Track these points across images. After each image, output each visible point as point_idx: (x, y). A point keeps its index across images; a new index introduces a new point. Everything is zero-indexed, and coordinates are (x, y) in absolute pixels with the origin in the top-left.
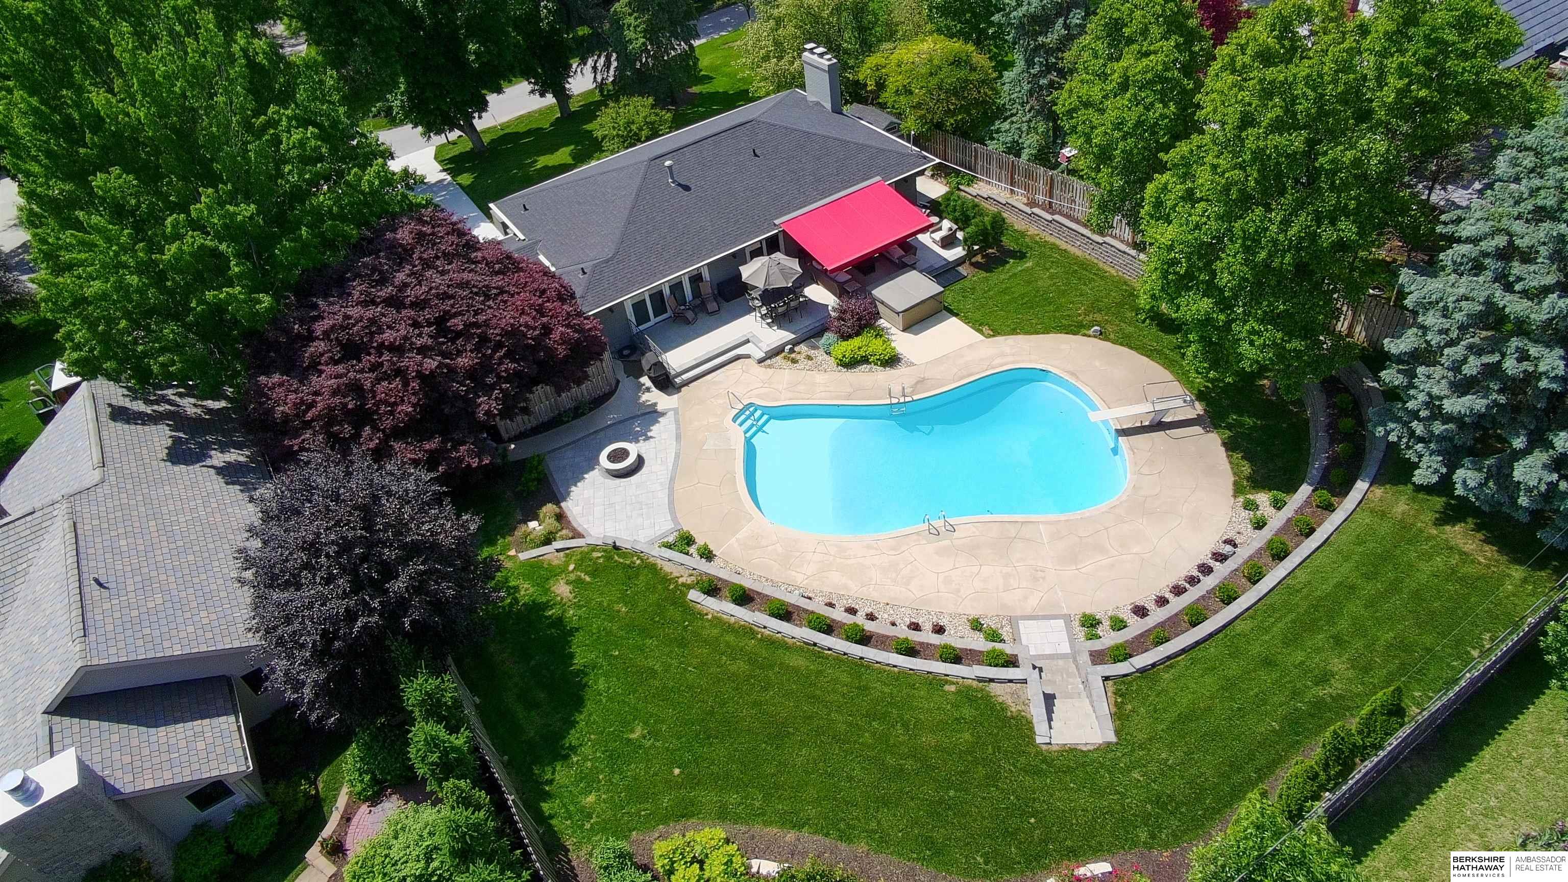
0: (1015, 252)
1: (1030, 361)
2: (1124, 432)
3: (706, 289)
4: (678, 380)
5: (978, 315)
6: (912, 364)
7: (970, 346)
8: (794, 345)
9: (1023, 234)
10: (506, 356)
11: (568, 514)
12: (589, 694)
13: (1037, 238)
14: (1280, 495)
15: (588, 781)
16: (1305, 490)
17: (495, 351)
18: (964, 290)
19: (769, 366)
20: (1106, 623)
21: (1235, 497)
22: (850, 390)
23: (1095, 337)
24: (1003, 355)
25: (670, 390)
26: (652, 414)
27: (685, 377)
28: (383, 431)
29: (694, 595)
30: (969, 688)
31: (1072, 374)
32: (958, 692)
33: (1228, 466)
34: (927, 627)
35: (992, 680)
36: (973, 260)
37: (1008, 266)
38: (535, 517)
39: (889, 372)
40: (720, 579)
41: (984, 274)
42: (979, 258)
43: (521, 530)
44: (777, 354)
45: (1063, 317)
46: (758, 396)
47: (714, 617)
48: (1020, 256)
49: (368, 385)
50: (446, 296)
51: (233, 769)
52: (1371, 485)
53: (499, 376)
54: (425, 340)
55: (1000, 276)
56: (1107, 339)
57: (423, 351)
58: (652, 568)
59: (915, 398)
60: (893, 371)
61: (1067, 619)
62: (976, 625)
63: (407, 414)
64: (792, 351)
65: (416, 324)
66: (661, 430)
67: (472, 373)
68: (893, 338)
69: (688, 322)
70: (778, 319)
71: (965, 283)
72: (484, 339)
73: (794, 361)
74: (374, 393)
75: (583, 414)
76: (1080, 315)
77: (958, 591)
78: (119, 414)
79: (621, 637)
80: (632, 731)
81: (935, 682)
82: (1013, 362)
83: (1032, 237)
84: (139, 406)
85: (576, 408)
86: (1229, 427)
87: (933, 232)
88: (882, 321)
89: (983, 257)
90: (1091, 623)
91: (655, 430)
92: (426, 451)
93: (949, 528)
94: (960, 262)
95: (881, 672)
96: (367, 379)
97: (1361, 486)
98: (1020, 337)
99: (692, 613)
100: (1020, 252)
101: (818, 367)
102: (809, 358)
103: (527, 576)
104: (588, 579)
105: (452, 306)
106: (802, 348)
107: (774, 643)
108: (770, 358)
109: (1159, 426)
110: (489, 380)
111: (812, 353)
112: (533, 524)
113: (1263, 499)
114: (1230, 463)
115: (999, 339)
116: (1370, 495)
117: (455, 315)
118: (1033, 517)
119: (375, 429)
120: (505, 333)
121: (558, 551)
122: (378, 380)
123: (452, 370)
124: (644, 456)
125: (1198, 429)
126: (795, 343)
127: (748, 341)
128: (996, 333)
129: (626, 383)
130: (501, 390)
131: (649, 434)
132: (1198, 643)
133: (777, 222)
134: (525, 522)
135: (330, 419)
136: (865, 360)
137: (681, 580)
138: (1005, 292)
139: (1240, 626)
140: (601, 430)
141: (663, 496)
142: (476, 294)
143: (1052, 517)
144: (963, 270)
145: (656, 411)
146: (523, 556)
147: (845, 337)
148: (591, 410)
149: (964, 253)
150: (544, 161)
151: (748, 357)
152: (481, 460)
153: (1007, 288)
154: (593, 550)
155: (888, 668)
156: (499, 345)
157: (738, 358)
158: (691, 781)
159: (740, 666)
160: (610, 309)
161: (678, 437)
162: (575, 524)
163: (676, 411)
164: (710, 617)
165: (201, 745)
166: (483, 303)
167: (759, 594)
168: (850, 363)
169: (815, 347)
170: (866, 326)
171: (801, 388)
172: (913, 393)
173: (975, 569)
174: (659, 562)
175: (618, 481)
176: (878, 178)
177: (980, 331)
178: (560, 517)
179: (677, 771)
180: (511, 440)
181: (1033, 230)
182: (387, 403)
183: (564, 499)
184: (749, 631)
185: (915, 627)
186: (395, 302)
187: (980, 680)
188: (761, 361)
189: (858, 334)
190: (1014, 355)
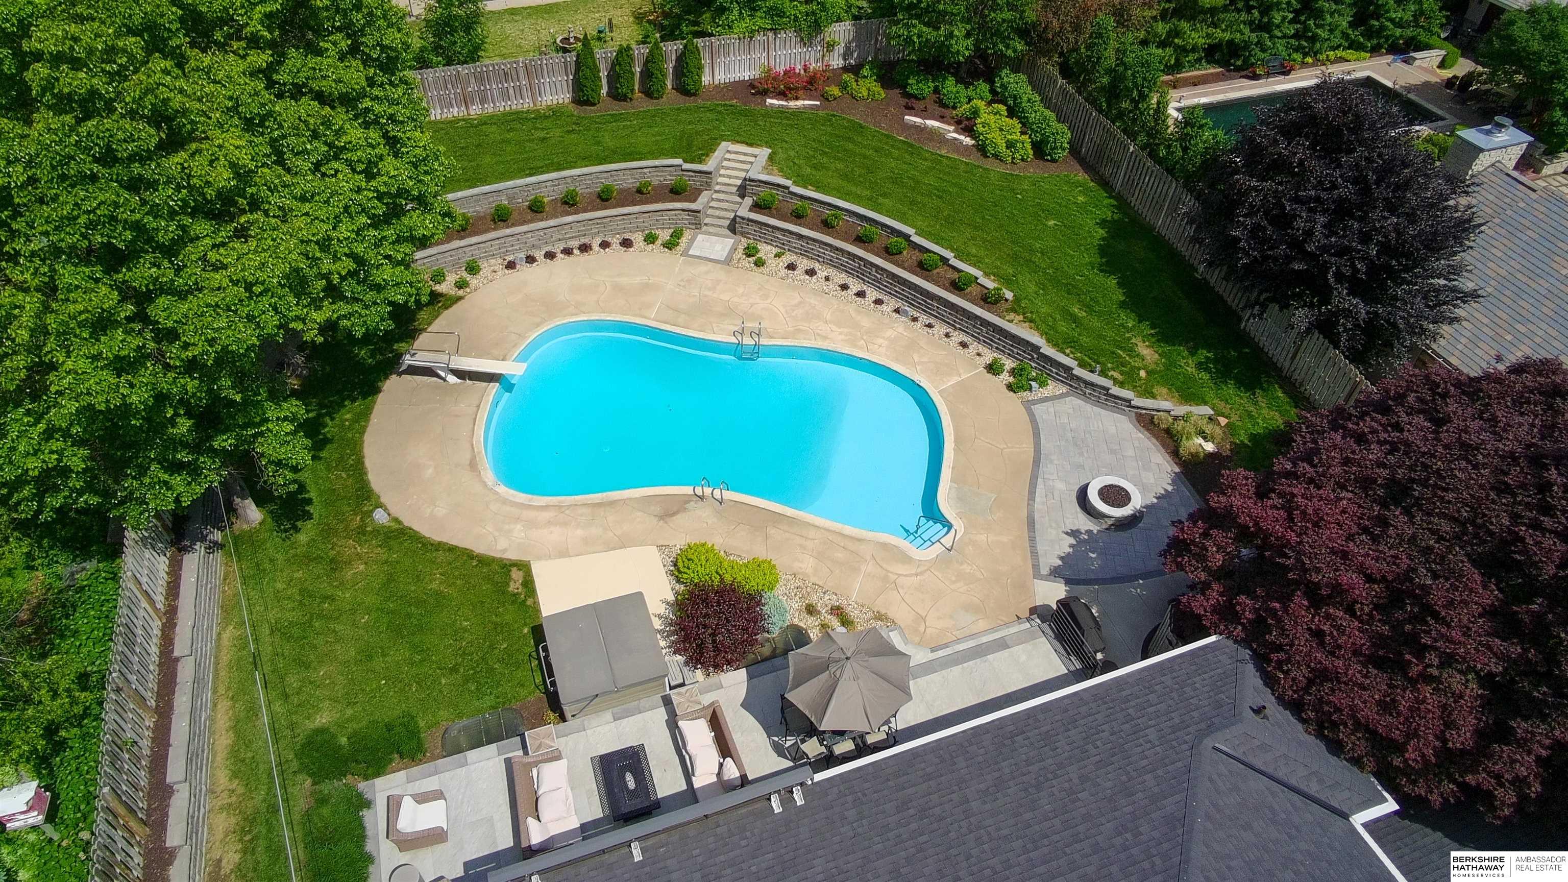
4: (1036, 624)
6: (661, 548)
7: (563, 553)
20: (658, 243)
21: (461, 297)
22: (772, 531)
23: (386, 512)
26: (1075, 578)
34: (800, 272)
46: (906, 559)
47: (988, 274)
61: (685, 252)
66: (1056, 544)
73: (838, 610)
91: (1065, 546)
98: (480, 548)
101: (805, 585)
102: (811, 610)
104: (1121, 352)
112: (1208, 447)
115: (512, 555)
124: (1078, 508)
128: (507, 566)
131: (1073, 541)
137: (1020, 317)
140: (1151, 571)
141: (1047, 444)
143: (637, 321)
145: (1068, 581)
163: (1037, 571)
172: (688, 498)
177: (529, 584)
183: (1178, 476)
185: (809, 273)
190: (518, 519)
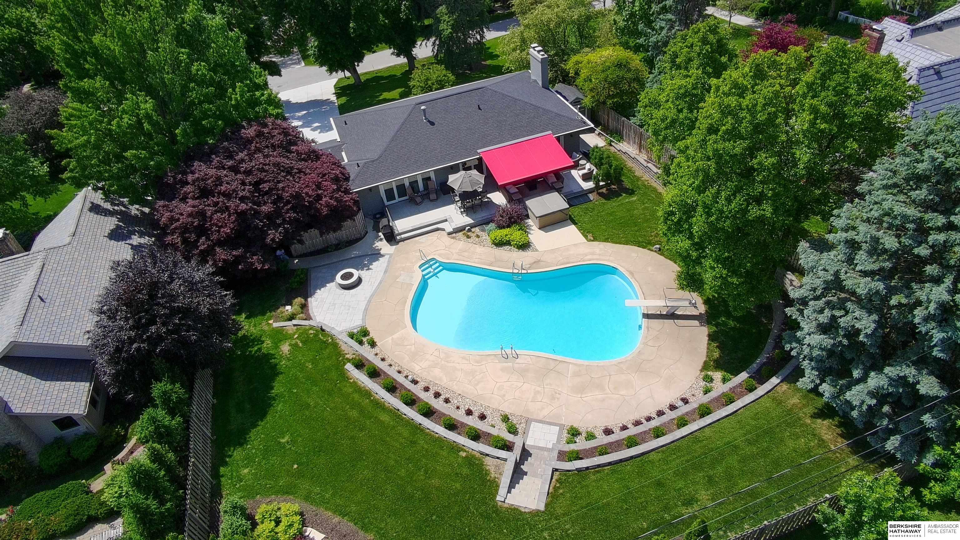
0: (629, 189)
1: (608, 260)
2: (647, 316)
3: (431, 185)
4: (398, 238)
5: (589, 226)
6: (537, 250)
7: (575, 245)
8: (472, 228)
9: (638, 179)
10: (291, 209)
11: (310, 305)
12: (271, 411)
13: (646, 183)
14: (729, 375)
15: (249, 460)
16: (744, 376)
17: (285, 205)
18: (587, 209)
19: (453, 238)
20: (584, 435)
21: (701, 371)
22: (493, 260)
23: (655, 251)
24: (593, 254)
25: (393, 242)
26: (376, 255)
27: (403, 236)
28: (212, 241)
29: (349, 367)
30: (473, 456)
31: (631, 273)
32: (467, 457)
33: (705, 351)
34: (476, 414)
35: (487, 455)
36: (600, 191)
37: (620, 198)
38: (291, 304)
39: (521, 253)
40: (367, 360)
41: (604, 201)
42: (604, 190)
43: (281, 309)
44: (461, 231)
45: (641, 236)
46: (440, 255)
47: (354, 381)
48: (631, 192)
49: (209, 214)
50: (262, 170)
51: (76, 412)
52: (781, 382)
53: (284, 220)
54: (246, 193)
55: (613, 204)
56: (662, 254)
57: (243, 199)
58: (335, 345)
59: (529, 271)
60: (523, 253)
61: (562, 427)
62: (506, 419)
63: (226, 233)
64: (469, 230)
65: (243, 183)
66: (378, 266)
67: (269, 216)
68: (532, 232)
69: (417, 204)
70: (468, 210)
71: (590, 205)
72: (280, 198)
73: (468, 237)
74: (211, 218)
75: (340, 248)
76: (652, 236)
77: (504, 395)
78: (95, 209)
79: (302, 383)
80: (283, 438)
81: (455, 448)
82: (597, 259)
83: (643, 181)
84: (108, 206)
85: (338, 244)
86: (717, 325)
87: (579, 170)
88: (530, 220)
89: (607, 190)
90: (574, 433)
91: (375, 265)
92: (234, 256)
93: (515, 356)
94: (591, 191)
95: (427, 434)
96: (209, 211)
97: (775, 380)
98: (608, 244)
99: (344, 376)
100: (632, 190)
101: (480, 243)
102: (478, 236)
103: (271, 337)
104: (301, 345)
105: (266, 176)
106: (477, 230)
107: (379, 405)
108: (456, 233)
109: (672, 316)
110: (278, 221)
111: (480, 233)
112: (288, 308)
113: (718, 375)
114: (708, 348)
115: (596, 243)
116: (778, 388)
117: (266, 182)
118: (568, 359)
119: (208, 239)
120: (292, 196)
121: (295, 325)
122: (216, 212)
123: (257, 213)
124: (363, 279)
125: (696, 323)
126: (472, 226)
127: (446, 220)
128: (595, 239)
129: (371, 233)
130: (284, 227)
131: (371, 267)
132: (621, 461)
133: (479, 151)
134: (285, 305)
135: (185, 229)
136: (508, 243)
137: (347, 356)
138: (611, 214)
139: (653, 456)
140: (347, 259)
141: (363, 306)
142: (283, 171)
143: (580, 361)
144: (591, 196)
145: (379, 254)
146: (275, 325)
147: (501, 227)
148: (346, 246)
149: (593, 186)
150: (386, 95)
151: (443, 230)
152: (263, 266)
153: (613, 212)
154: (311, 329)
155: (433, 433)
156: (288, 202)
157: (438, 229)
158: (299, 474)
159: (354, 414)
160: (370, 189)
161: (386, 272)
162: (310, 312)
163: (391, 255)
164: (352, 381)
165: (65, 395)
166: (284, 177)
167: (385, 373)
168: (499, 244)
169: (483, 230)
170: (515, 222)
171: (466, 254)
172: (529, 268)
173: (520, 384)
174: (341, 343)
175: (343, 291)
176: (550, 132)
177: (586, 237)
178: (304, 306)
179: (295, 466)
180: (297, 257)
181: (646, 177)
182: (216, 225)
183: (311, 296)
184: (367, 394)
185: (469, 413)
186: (235, 170)
187: (482, 453)
188: (449, 234)
189: (509, 226)
190: (600, 255)
